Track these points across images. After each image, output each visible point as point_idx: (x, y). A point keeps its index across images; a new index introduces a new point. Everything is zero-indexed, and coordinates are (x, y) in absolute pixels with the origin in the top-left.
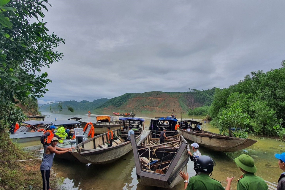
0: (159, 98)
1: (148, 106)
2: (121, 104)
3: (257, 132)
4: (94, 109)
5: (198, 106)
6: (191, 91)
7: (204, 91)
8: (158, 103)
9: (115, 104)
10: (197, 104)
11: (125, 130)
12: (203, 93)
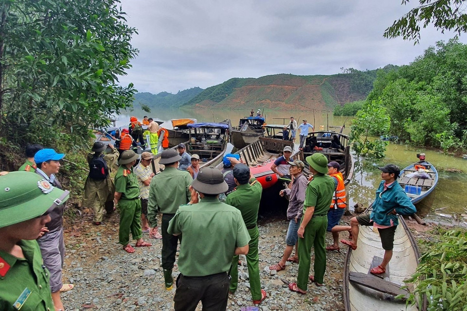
0: (287, 87)
1: (268, 101)
2: (224, 98)
3: (415, 141)
4: (180, 106)
5: (355, 100)
6: (346, 73)
7: (369, 72)
8: (285, 96)
9: (213, 97)
10: (353, 95)
11: (198, 143)
12: (366, 75)
